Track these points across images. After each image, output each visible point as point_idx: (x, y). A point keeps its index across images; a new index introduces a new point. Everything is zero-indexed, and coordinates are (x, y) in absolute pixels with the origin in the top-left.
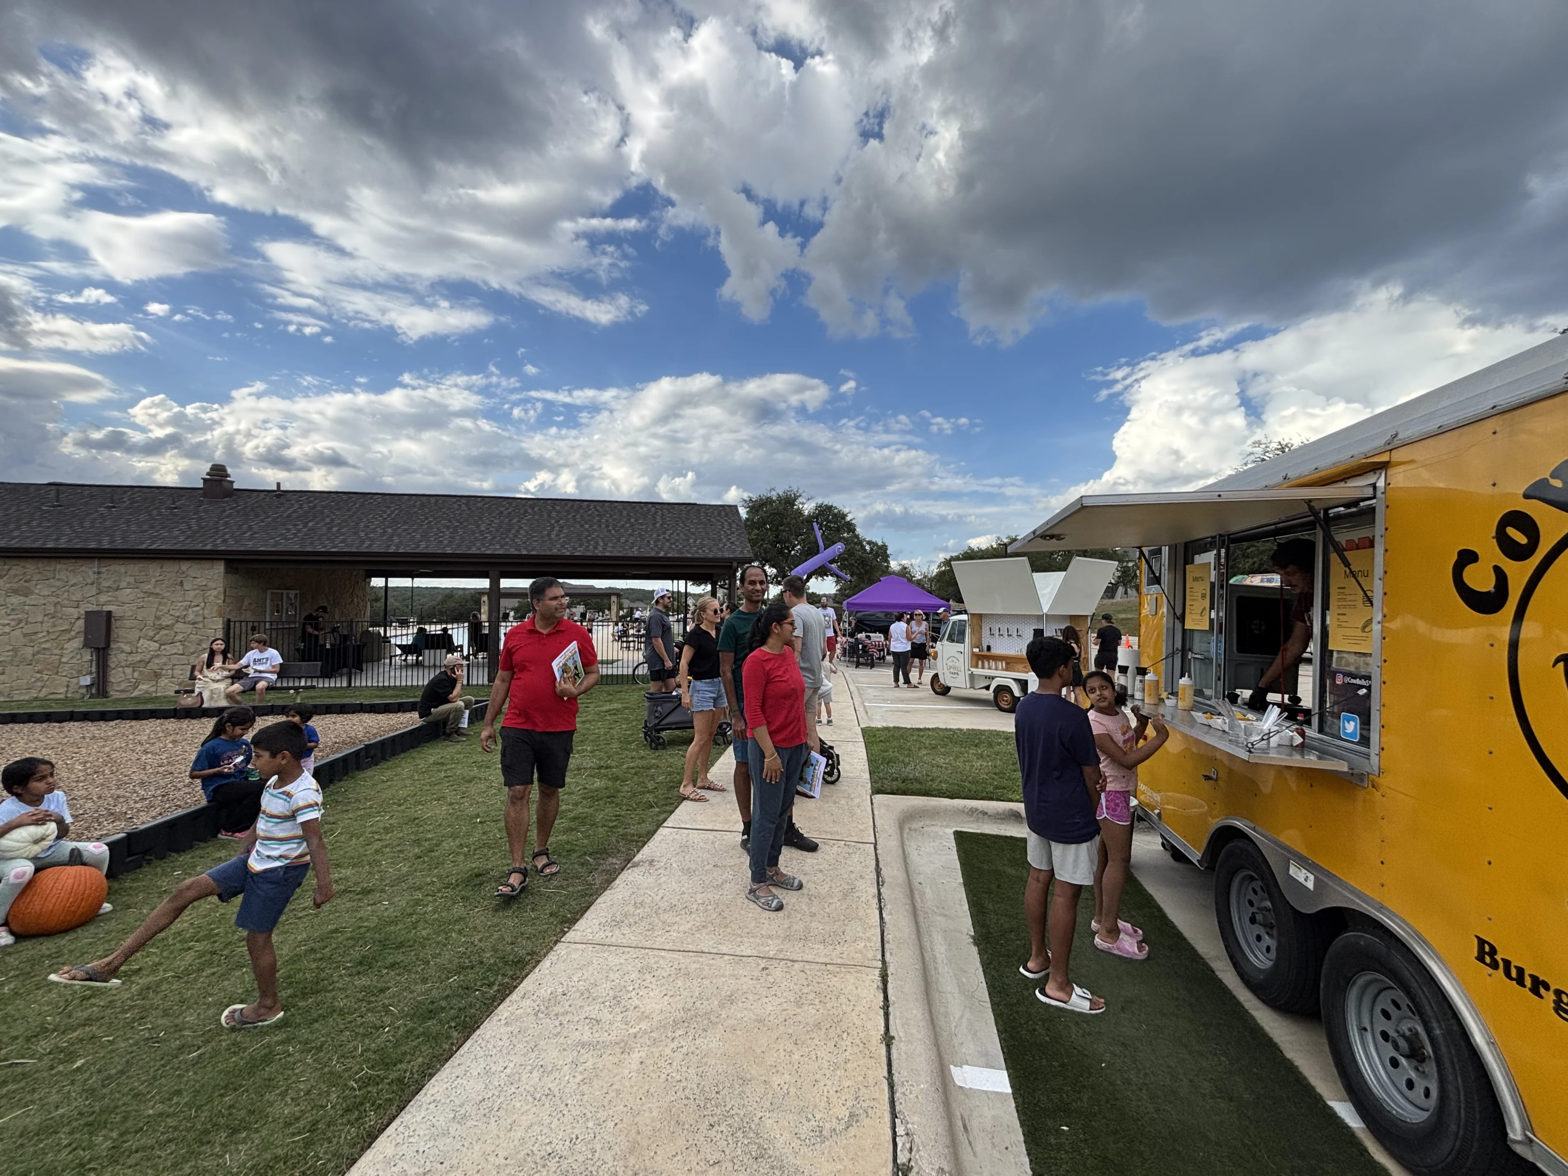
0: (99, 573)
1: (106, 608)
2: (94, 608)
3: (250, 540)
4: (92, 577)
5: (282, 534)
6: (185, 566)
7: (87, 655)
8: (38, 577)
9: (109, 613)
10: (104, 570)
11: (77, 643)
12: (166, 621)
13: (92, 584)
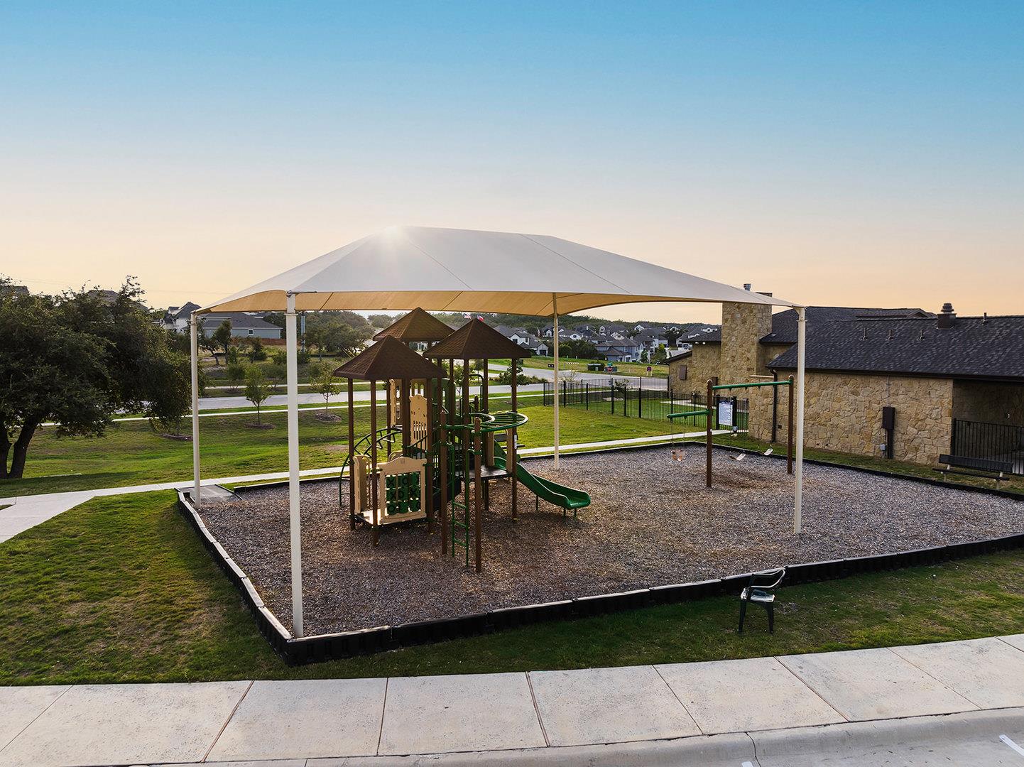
0: (889, 384)
1: (893, 406)
2: (887, 405)
3: (969, 365)
4: (885, 387)
5: (989, 360)
6: (931, 382)
7: (883, 433)
8: (861, 385)
9: (894, 408)
10: (891, 383)
11: (879, 425)
12: (921, 417)
13: (886, 390)
